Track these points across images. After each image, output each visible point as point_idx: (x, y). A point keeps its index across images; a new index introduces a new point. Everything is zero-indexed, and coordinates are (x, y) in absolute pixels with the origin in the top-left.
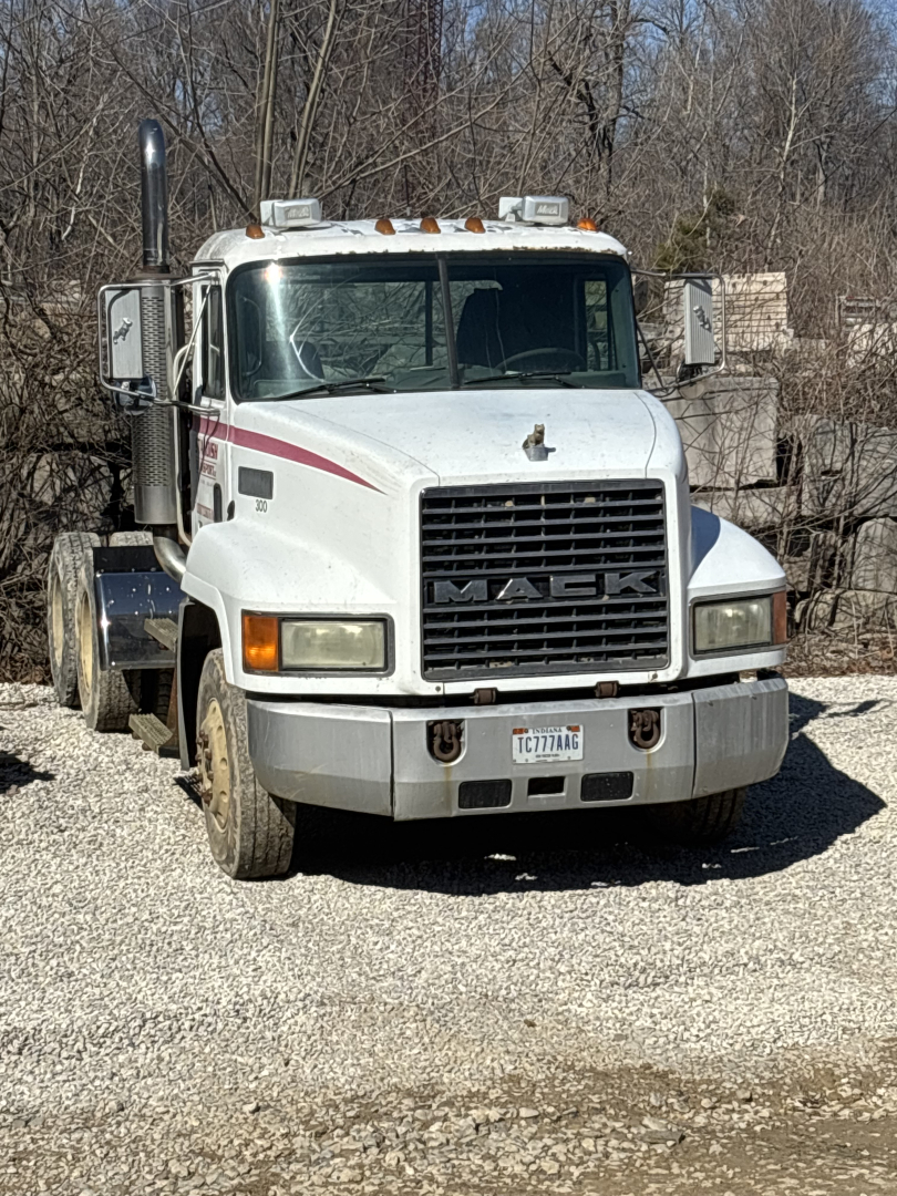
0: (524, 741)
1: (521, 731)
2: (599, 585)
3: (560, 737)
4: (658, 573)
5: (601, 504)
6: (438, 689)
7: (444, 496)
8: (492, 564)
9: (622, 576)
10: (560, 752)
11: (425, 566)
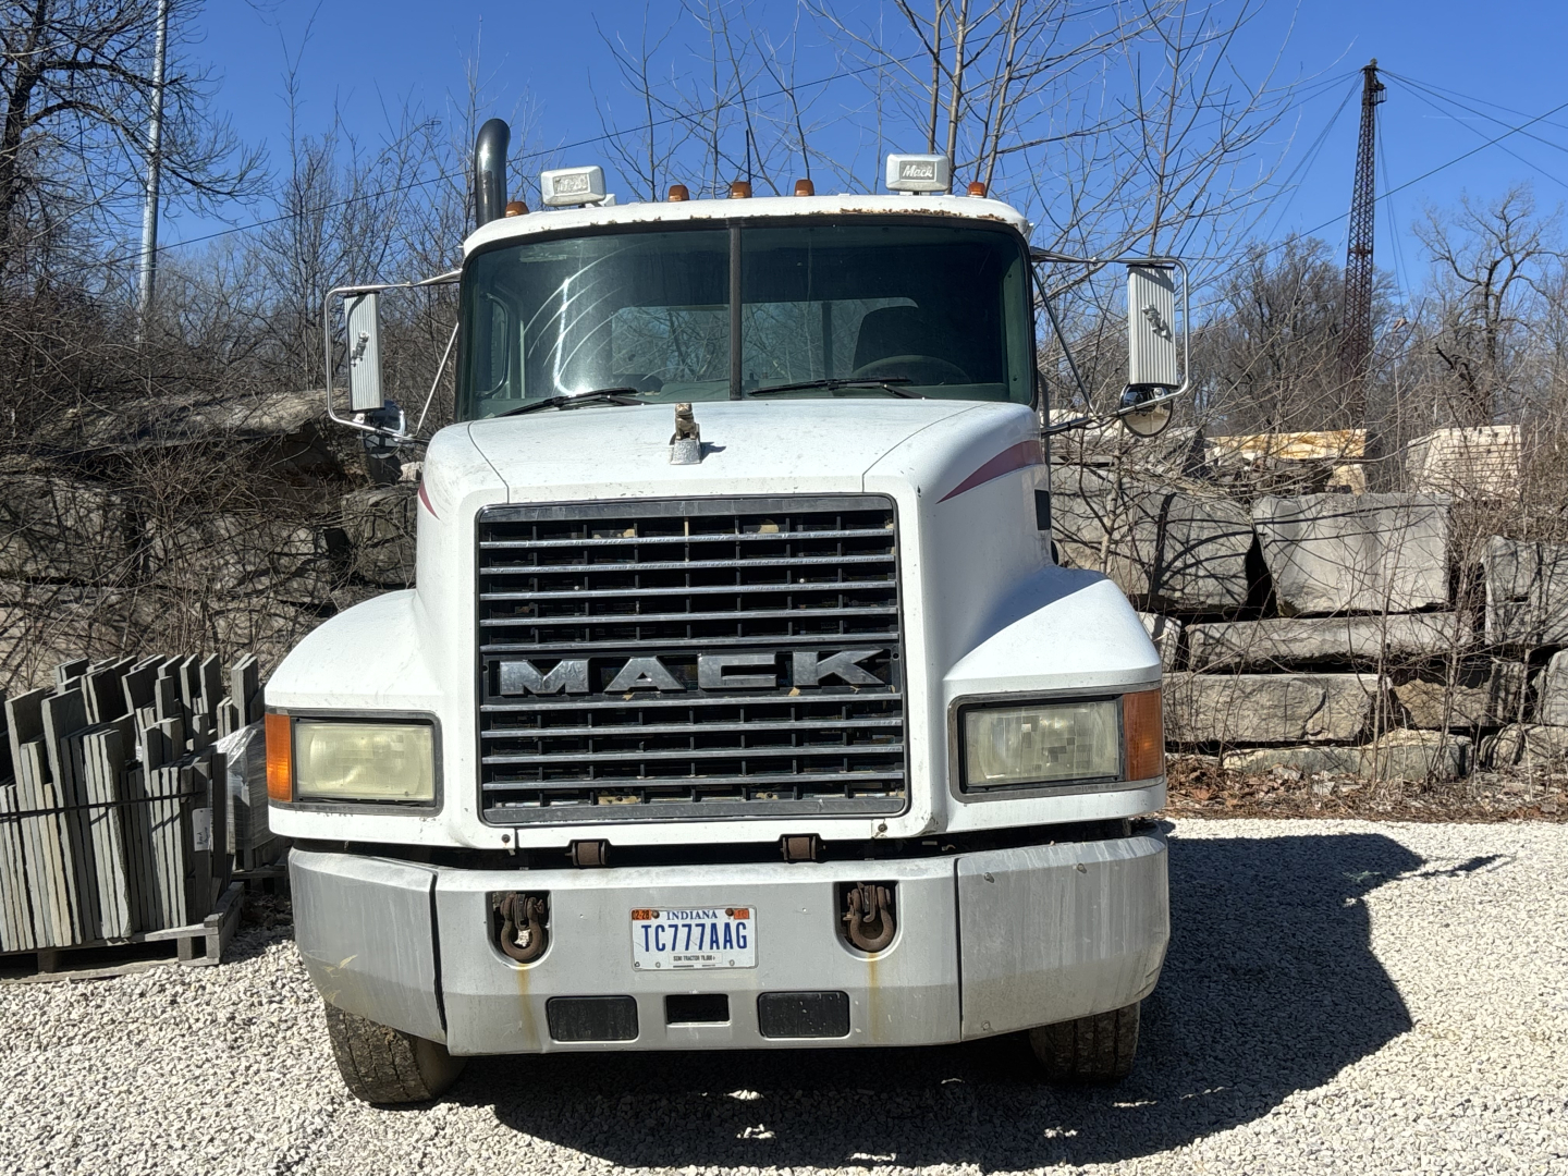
0: (652, 931)
1: (646, 914)
2: (782, 671)
3: (714, 926)
4: (886, 654)
5: (785, 535)
6: (506, 839)
7: (515, 518)
8: (598, 632)
9: (821, 657)
10: (714, 952)
11: (484, 635)
